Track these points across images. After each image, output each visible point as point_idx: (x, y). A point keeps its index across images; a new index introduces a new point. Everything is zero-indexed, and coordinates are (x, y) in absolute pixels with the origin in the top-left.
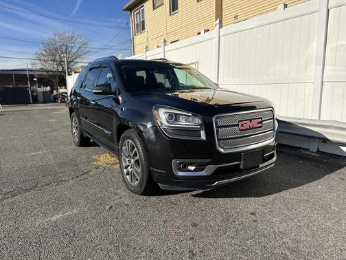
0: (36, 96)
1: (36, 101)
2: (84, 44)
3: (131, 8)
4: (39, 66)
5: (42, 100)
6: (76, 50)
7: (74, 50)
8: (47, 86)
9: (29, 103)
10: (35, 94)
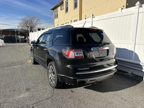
0: (19, 40)
1: (18, 42)
2: (38, 20)
3: (53, 9)
4: (21, 28)
5: (21, 41)
6: (35, 22)
7: (34, 22)
8: (23, 36)
9: (16, 42)
10: (18, 39)
